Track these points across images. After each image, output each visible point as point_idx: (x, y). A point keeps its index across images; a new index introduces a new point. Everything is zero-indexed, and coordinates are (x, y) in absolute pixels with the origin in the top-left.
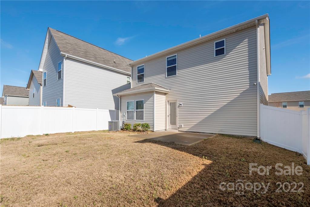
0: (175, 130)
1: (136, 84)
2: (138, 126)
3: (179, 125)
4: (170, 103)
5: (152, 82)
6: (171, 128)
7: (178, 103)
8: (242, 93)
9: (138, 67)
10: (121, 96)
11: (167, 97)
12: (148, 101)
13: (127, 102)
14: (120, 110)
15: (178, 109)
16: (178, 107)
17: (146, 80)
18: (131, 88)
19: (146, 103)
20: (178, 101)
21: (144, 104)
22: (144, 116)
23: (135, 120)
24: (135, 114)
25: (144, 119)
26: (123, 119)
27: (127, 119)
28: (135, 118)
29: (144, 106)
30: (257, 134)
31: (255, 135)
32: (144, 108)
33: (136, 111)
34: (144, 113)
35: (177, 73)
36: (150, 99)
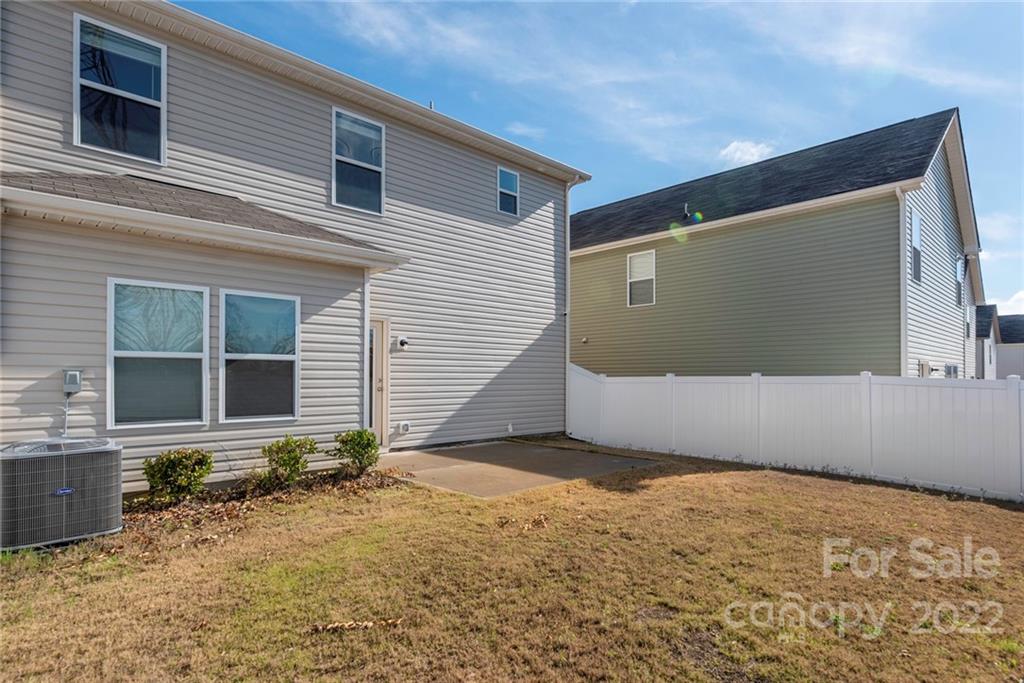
3: (395, 424)
5: (238, 195)
7: (389, 333)
8: (545, 329)
12: (327, 310)
13: (118, 287)
15: (389, 361)
16: (391, 352)
17: (183, 162)
19: (314, 319)
20: (389, 326)
21: (302, 323)
22: (299, 392)
23: (215, 419)
24: (215, 379)
25: (299, 409)
26: (48, 420)
27: (111, 425)
28: (215, 410)
29: (299, 337)
30: (565, 426)
31: (561, 429)
32: (299, 346)
33: (229, 362)
34: (298, 373)
35: (384, 206)
36: (340, 303)
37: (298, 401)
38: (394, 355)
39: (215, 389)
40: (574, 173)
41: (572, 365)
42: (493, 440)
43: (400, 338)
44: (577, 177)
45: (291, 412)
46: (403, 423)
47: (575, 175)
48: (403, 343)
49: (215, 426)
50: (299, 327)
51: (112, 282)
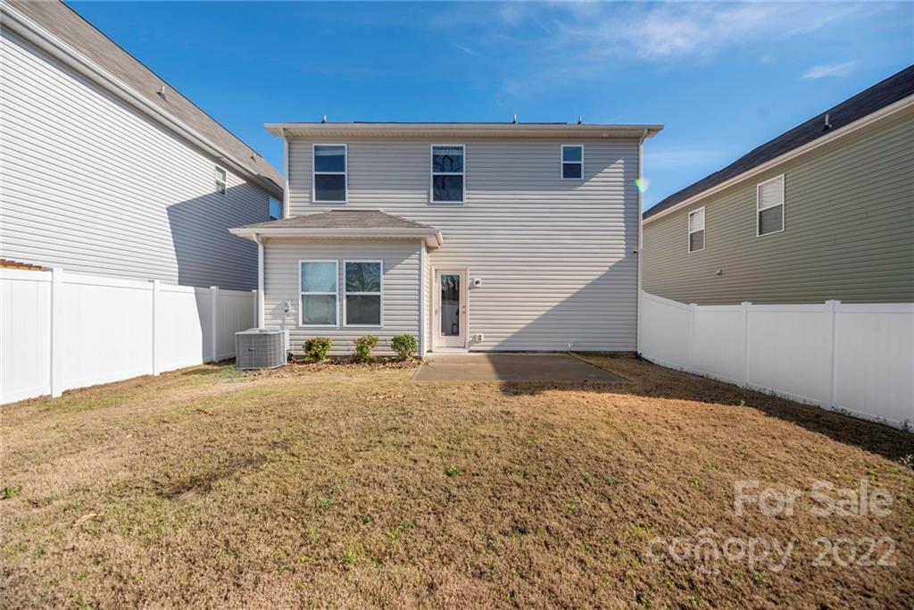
0: (461, 350)
1: (311, 202)
2: (370, 343)
3: (473, 335)
4: (442, 277)
5: (381, 209)
6: (445, 345)
7: (469, 277)
8: (613, 266)
9: (317, 148)
10: (266, 241)
11: (433, 259)
12: (398, 266)
13: (303, 264)
14: (265, 289)
15: (469, 295)
16: (470, 288)
17: (355, 198)
18: (288, 215)
19: (391, 271)
20: (469, 272)
21: (384, 274)
22: (383, 312)
23: (341, 324)
24: (342, 305)
25: (382, 322)
26: (280, 321)
27: (301, 325)
28: (341, 320)
29: (383, 282)
30: (636, 347)
31: (633, 349)
32: (382, 287)
33: (348, 296)
34: (382, 302)
35: (465, 196)
36: (406, 261)
37: (382, 317)
38: (472, 290)
39: (341, 310)
40: (641, 128)
41: (647, 295)
42: (555, 352)
43: (476, 280)
44: (646, 131)
45: (379, 323)
46: (478, 334)
47: (643, 130)
48: (477, 282)
49: (342, 328)
50: (382, 277)
51: (301, 261)
